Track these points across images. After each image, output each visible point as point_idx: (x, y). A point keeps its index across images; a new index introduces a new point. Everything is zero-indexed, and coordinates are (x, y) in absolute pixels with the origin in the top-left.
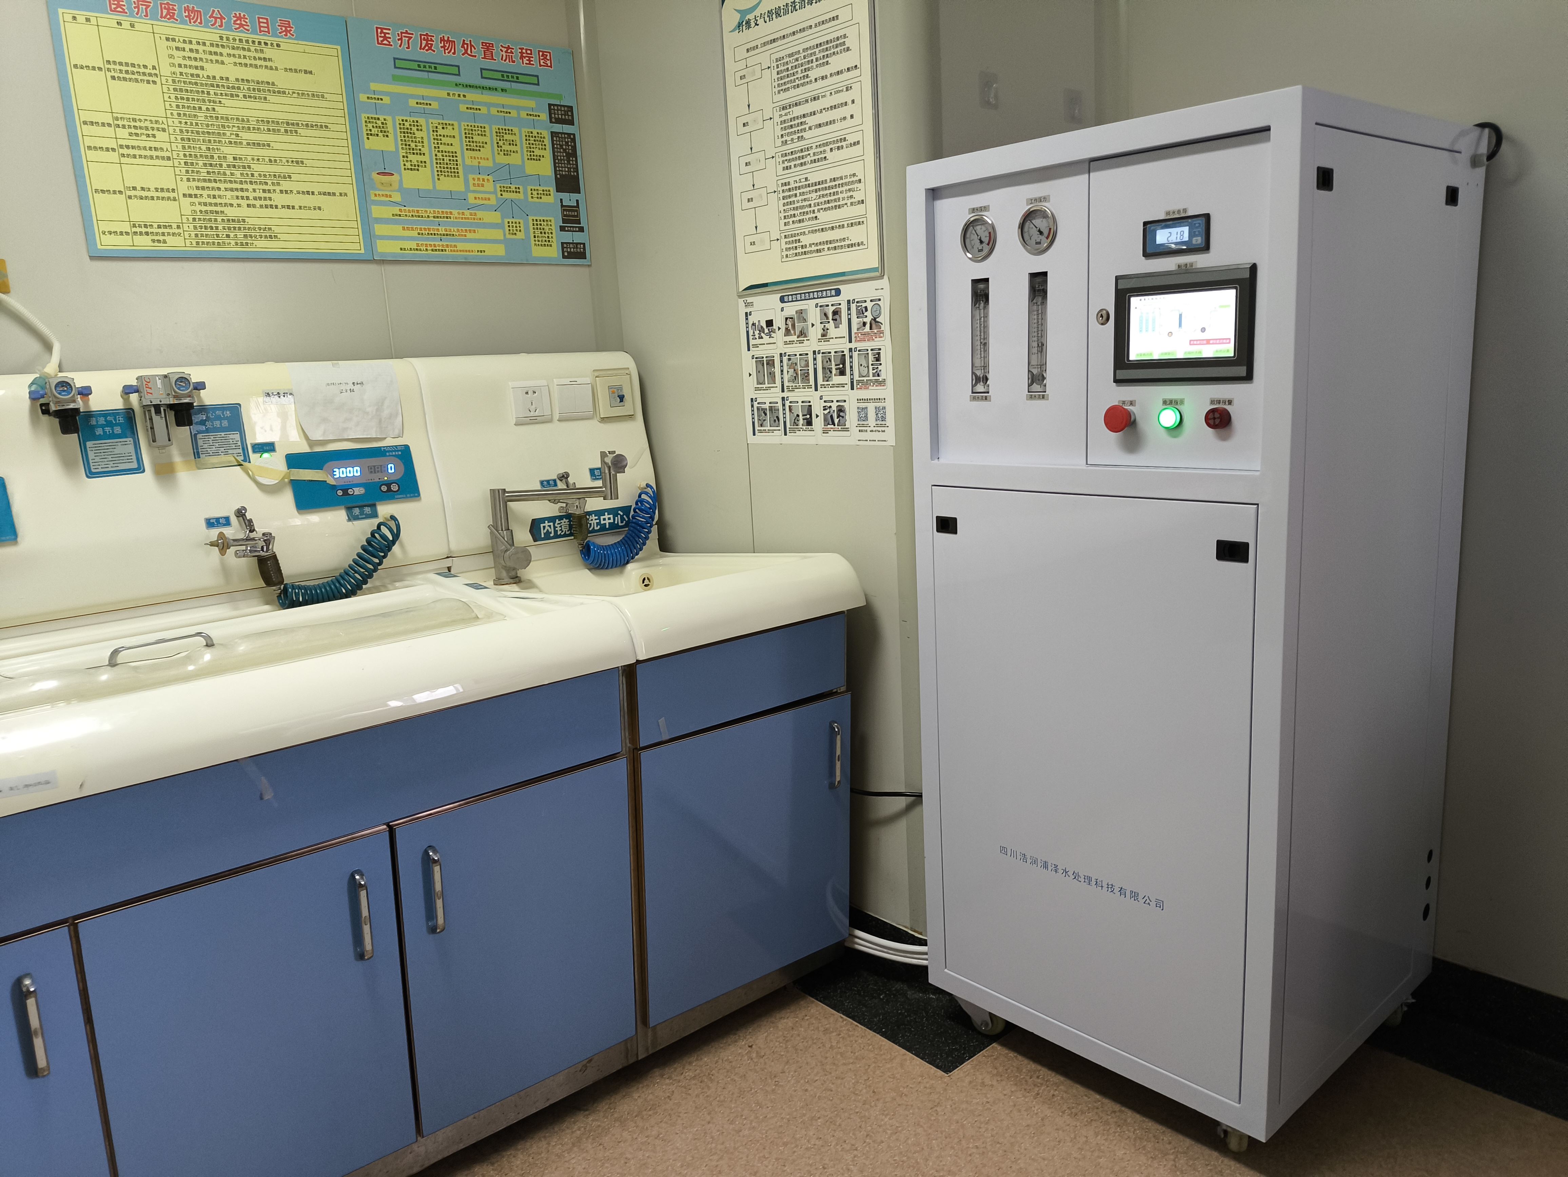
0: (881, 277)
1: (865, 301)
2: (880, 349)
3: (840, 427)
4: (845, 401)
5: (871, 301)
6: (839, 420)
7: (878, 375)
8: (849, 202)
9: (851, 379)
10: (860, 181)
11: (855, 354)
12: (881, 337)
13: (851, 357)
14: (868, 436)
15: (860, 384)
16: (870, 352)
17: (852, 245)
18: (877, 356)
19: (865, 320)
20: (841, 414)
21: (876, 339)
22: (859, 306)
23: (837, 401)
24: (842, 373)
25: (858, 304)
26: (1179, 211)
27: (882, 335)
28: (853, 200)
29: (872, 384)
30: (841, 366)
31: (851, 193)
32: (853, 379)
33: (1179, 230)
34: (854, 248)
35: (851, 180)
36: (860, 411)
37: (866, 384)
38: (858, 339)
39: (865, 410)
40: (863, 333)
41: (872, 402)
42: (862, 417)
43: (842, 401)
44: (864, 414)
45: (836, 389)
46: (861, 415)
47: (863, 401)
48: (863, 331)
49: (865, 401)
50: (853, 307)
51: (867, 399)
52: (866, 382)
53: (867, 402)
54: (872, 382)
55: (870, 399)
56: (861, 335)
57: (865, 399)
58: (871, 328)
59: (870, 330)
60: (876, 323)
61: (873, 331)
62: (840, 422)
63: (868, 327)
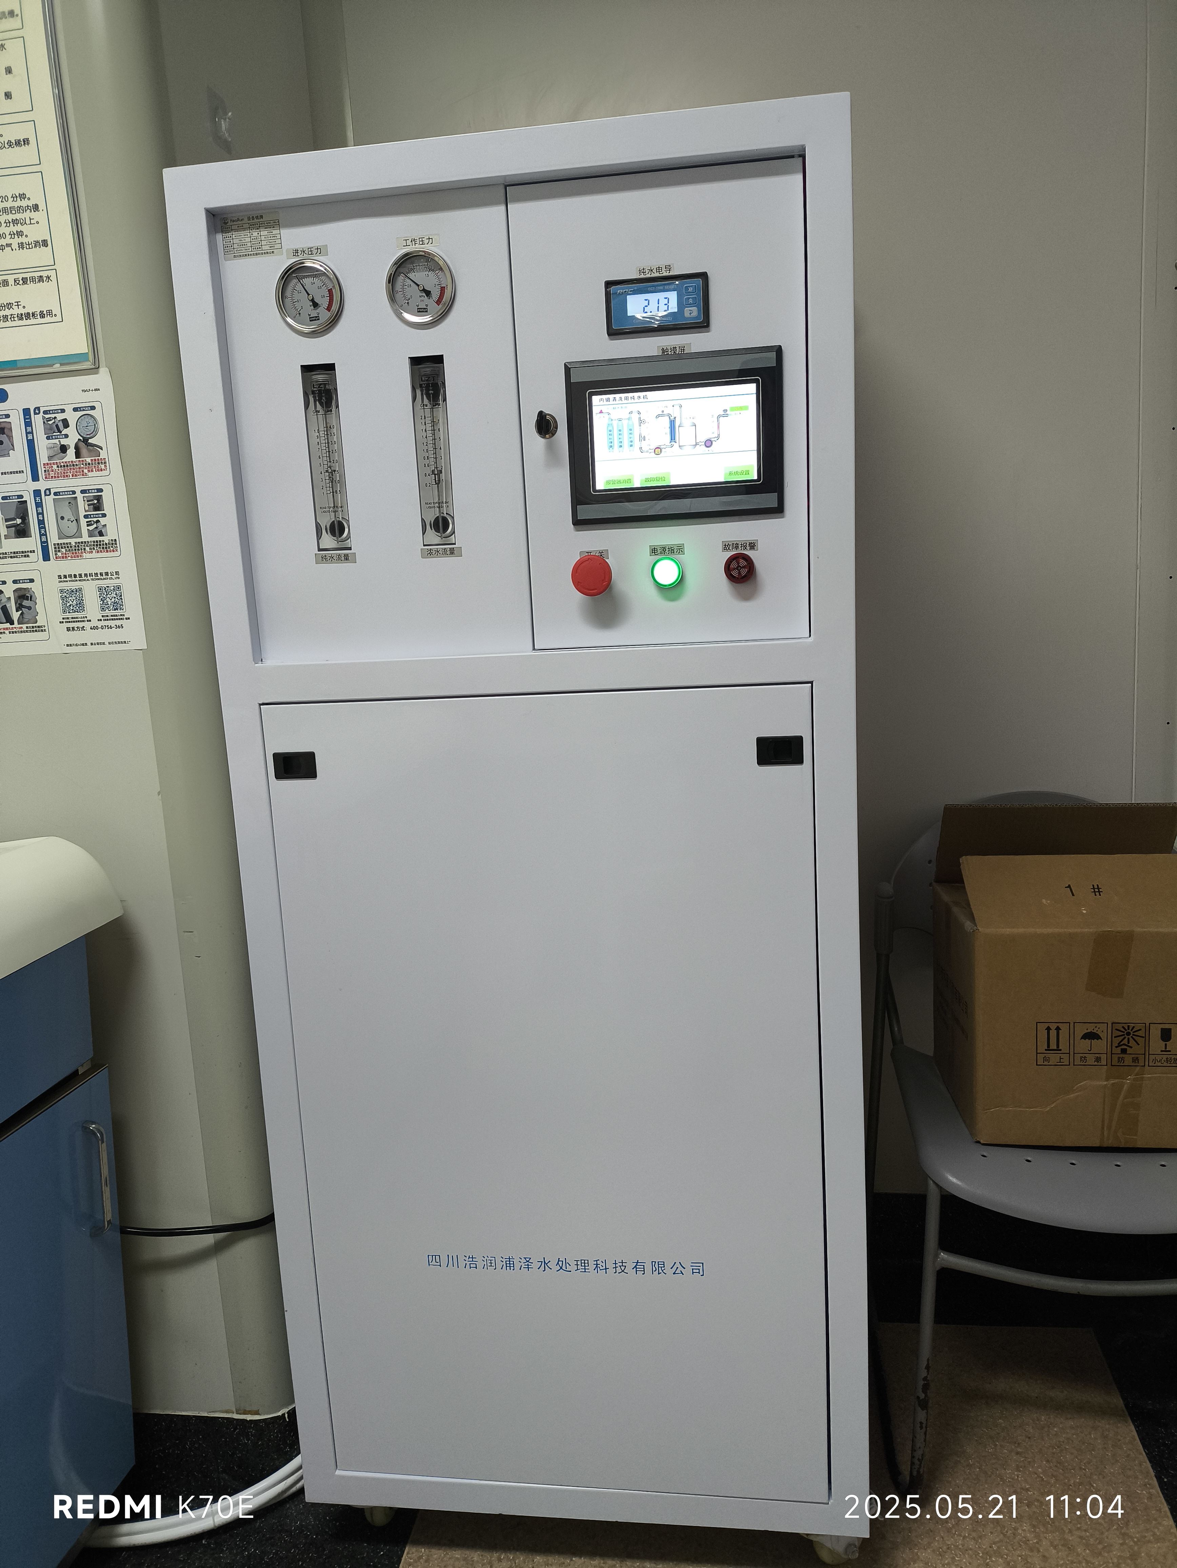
0: (95, 369)
1: (63, 411)
2: (101, 490)
3: (24, 627)
4: (32, 581)
5: (75, 410)
6: (22, 614)
8: (14, 243)
9: (42, 543)
10: (37, 205)
11: (48, 502)
12: (101, 470)
13: (39, 505)
14: (89, 636)
15: (64, 550)
16: (80, 496)
17: (28, 316)
18: (96, 501)
19: (64, 442)
21: (90, 474)
22: (49, 419)
23: (15, 582)
24: (22, 532)
25: (47, 416)
26: (659, 269)
27: (103, 466)
29: (87, 549)
30: (19, 521)
31: (18, 227)
32: (47, 542)
33: (661, 296)
34: (32, 321)
35: (16, 205)
36: (66, 597)
37: (75, 550)
38: (52, 474)
39: (76, 594)
40: (62, 464)
41: (90, 580)
42: (72, 606)
43: (26, 581)
44: (75, 600)
45: (9, 560)
46: (69, 602)
47: (71, 579)
48: (61, 461)
49: (76, 579)
50: (38, 421)
51: (80, 575)
52: (75, 546)
53: (79, 580)
54: (87, 546)
55: (86, 575)
56: (58, 467)
57: (75, 576)
58: (78, 455)
59: (76, 458)
60: (90, 447)
61: (82, 461)
62: (23, 618)
63: (71, 454)
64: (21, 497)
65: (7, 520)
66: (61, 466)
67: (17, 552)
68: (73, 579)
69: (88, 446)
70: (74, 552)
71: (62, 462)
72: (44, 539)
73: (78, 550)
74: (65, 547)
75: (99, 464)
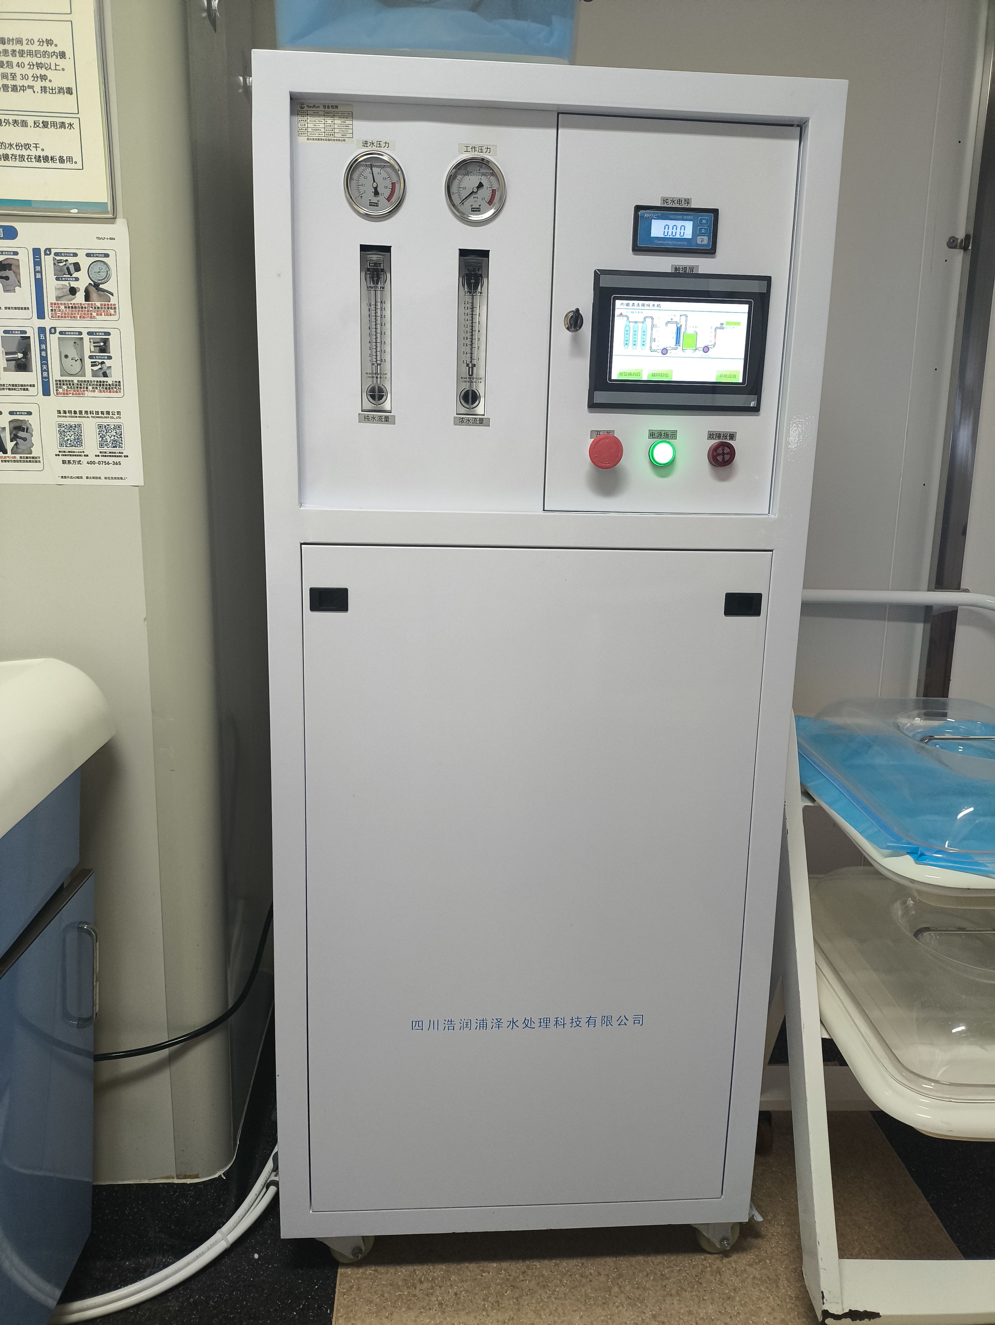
0: (113, 220)
1: (75, 255)
2: (109, 334)
3: (18, 457)
4: (29, 413)
5: (88, 255)
6: (16, 444)
7: (105, 375)
8: (38, 85)
9: (42, 377)
10: (63, 55)
11: (53, 341)
12: (111, 315)
13: (42, 342)
14: (84, 470)
15: (65, 387)
16: (86, 338)
17: (46, 159)
18: (102, 344)
19: (74, 284)
20: (21, 434)
21: (99, 318)
22: (60, 261)
23: (11, 413)
24: (23, 366)
25: (58, 258)
27: (112, 311)
28: (46, 84)
29: (90, 388)
30: (20, 355)
31: (43, 72)
32: (48, 378)
34: (51, 165)
35: (42, 49)
36: (64, 431)
37: (77, 387)
38: (59, 314)
39: (75, 429)
40: (70, 305)
41: (90, 417)
42: (69, 440)
43: (23, 413)
44: (73, 435)
45: (7, 392)
46: (66, 437)
47: (71, 415)
48: (70, 302)
49: (76, 415)
50: (48, 262)
51: (81, 412)
52: (78, 384)
53: (79, 417)
54: (90, 385)
55: (86, 412)
56: (65, 307)
57: (75, 412)
58: (87, 298)
59: (85, 301)
60: (101, 292)
61: (92, 304)
62: (17, 448)
63: (80, 298)
64: (25, 332)
65: (7, 354)
66: (69, 307)
67: (16, 385)
68: (73, 415)
69: (98, 291)
70: (76, 389)
71: (71, 304)
72: (45, 374)
73: (81, 388)
74: (67, 384)
75: (109, 309)
